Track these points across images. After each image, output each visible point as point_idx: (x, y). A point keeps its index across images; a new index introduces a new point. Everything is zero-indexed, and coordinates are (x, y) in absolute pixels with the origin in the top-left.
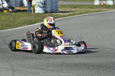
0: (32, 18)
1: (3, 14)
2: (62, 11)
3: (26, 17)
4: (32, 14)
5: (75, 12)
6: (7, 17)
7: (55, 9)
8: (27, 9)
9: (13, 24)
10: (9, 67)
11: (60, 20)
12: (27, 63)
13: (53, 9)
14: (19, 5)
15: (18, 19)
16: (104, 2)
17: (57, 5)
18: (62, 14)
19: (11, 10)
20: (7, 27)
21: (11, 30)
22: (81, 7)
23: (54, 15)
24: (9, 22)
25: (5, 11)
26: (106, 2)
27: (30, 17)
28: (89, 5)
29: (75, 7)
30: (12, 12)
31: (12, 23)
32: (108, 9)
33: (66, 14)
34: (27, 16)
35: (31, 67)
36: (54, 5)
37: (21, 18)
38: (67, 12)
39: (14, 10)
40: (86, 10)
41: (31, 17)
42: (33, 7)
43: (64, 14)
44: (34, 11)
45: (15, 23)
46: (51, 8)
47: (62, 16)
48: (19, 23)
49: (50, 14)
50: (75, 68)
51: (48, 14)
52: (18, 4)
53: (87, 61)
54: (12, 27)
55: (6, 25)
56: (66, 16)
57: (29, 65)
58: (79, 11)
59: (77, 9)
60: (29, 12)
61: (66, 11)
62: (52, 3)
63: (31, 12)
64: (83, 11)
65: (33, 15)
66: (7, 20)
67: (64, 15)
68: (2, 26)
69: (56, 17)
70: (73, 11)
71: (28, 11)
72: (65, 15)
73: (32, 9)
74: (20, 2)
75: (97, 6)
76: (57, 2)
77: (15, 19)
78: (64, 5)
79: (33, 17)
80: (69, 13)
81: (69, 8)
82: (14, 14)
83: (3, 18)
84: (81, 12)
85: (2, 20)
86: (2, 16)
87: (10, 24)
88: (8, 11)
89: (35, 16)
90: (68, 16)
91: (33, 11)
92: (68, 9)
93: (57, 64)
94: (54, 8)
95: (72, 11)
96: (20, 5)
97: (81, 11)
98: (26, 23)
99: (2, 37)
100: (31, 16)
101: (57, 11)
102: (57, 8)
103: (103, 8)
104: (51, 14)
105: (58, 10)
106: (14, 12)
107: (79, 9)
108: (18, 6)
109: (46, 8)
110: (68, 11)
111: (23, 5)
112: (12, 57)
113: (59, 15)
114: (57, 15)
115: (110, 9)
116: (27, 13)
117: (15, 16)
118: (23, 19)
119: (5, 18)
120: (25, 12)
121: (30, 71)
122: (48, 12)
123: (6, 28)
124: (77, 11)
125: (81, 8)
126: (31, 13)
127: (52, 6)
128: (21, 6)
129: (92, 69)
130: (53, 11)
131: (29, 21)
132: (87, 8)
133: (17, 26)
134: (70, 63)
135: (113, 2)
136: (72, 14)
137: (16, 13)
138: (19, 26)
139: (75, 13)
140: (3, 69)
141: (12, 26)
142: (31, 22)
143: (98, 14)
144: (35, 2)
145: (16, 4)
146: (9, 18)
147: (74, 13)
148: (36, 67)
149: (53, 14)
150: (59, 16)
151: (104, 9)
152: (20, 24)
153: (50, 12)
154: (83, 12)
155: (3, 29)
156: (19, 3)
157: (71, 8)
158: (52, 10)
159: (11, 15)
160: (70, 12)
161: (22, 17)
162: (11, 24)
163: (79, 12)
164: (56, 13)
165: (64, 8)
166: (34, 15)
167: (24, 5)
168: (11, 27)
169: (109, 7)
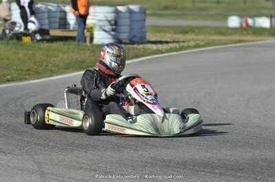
0: (87, 55)
1: (21, 46)
2: (154, 39)
3: (73, 52)
4: (86, 46)
5: (184, 42)
6: (31, 52)
7: (138, 35)
8: (74, 34)
9: (43, 68)
10: (33, 166)
11: (149, 59)
12: (75, 158)
13: (135, 36)
14: (57, 25)
15: (56, 57)
16: (250, 21)
17: (144, 27)
18: (154, 47)
19: (38, 37)
20: (30, 74)
21: (39, 82)
22: (197, 31)
23: (137, 49)
24: (35, 63)
25: (26, 40)
26: (255, 21)
27: (82, 52)
28: (215, 28)
29: (184, 31)
30: (42, 40)
31: (41, 66)
32: (259, 38)
33: (165, 46)
34: (76, 50)
35: (81, 168)
36: (137, 25)
37: (61, 55)
38: (167, 42)
39: (47, 37)
40: (209, 39)
41: (84, 54)
42: (88, 31)
43: (159, 46)
44: (92, 39)
45: (47, 66)
46: (130, 33)
47: (154, 50)
48: (58, 66)
49: (127, 46)
50: (182, 171)
52: (55, 23)
53: (209, 155)
54: (41, 76)
55: (28, 70)
56: (164, 51)
57: (78, 163)
58: (193, 40)
59: (188, 37)
60: (79, 41)
61: (164, 40)
62: (131, 21)
63: (85, 41)
64: (203, 41)
65: (89, 49)
66: (29, 59)
67: (159, 50)
68: (19, 72)
69: (141, 53)
70: (181, 40)
71: (77, 40)
72: (160, 49)
73: (87, 34)
74: (60, 19)
75: (234, 29)
76: (145, 20)
77: (47, 56)
78: (159, 26)
79: (89, 52)
80: (170, 45)
81: (170, 33)
82: (45, 45)
83: (21, 54)
84: (198, 42)
85: (19, 59)
86: (18, 49)
87: (36, 67)
88: (32, 40)
89: (93, 51)
90: (167, 51)
91: (88, 40)
92: (169, 35)
93: (142, 162)
94: (136, 34)
95: (177, 40)
96: (60, 25)
97: (198, 40)
98: (72, 66)
99: (19, 99)
100: (84, 50)
101: (143, 41)
102: (145, 33)
103: (248, 34)
104: (131, 46)
105: (145, 38)
106: (45, 42)
107: (193, 36)
108: (55, 28)
109: (118, 33)
110: (169, 40)
111: (67, 26)
112: (39, 144)
113: (147, 49)
114: (144, 48)
115: (263, 38)
116: (76, 43)
117: (48, 50)
118: (65, 56)
119: (26, 55)
120: (70, 42)
121: (79, 177)
122: (124, 41)
123: (27, 76)
124: (189, 41)
125: (197, 34)
126: (84, 44)
127: (131, 29)
128: (62, 27)
129: (221, 174)
130: (135, 39)
131: (80, 62)
132: (210, 34)
133: (52, 73)
134: (171, 160)
135: (271, 22)
136: (178, 47)
137: (50, 44)
138: (57, 73)
139: (185, 45)
140: (20, 172)
141: (40, 73)
142: (84, 65)
143: (236, 47)
144: (95, 19)
145: (50, 23)
146: (34, 55)
147: (182, 44)
148: (93, 167)
149: (135, 46)
150: (149, 51)
151: (249, 38)
152: (59, 69)
153: (128, 41)
154: (203, 43)
155: (21, 80)
156: (57, 20)
157: (175, 33)
158: (132, 37)
159: (40, 49)
160: (174, 42)
161: (64, 52)
162: (40, 68)
163: (192, 44)
164: (142, 44)
165: (158, 34)
166: (91, 48)
167: (69, 24)
168: (38, 74)
169: (260, 31)
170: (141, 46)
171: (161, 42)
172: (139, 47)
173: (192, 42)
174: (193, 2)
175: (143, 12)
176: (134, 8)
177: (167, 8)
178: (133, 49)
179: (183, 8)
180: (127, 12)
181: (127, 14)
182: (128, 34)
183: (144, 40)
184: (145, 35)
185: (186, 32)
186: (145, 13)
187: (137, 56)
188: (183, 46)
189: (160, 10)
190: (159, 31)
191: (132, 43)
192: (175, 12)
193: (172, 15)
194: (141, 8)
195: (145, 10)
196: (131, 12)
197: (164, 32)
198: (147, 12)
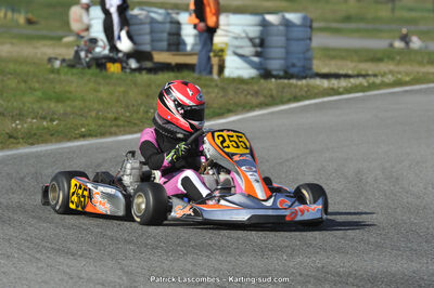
0: (213, 95)
2: (325, 70)
4: (212, 80)
5: (375, 76)
6: (122, 89)
7: (299, 64)
8: (193, 60)
9: (139, 116)
11: (316, 104)
13: (294, 65)
14: (165, 44)
17: (308, 49)
18: (325, 83)
19: (134, 64)
20: (117, 126)
23: (296, 86)
24: (127, 107)
25: (113, 68)
27: (205, 90)
28: (429, 53)
29: (376, 57)
30: (139, 70)
31: (137, 113)
33: (343, 83)
36: (296, 47)
38: (347, 76)
39: (149, 64)
40: (418, 73)
41: (209, 93)
42: (214, 56)
43: (334, 83)
44: (221, 69)
45: (147, 112)
46: (286, 59)
47: (325, 89)
49: (279, 81)
51: (273, 80)
52: (161, 40)
55: (116, 119)
56: (341, 90)
58: (391, 72)
59: (383, 67)
60: (201, 72)
61: (341, 72)
62: (288, 39)
63: (211, 72)
64: (407, 74)
65: (217, 86)
66: (117, 102)
67: (333, 89)
68: (101, 122)
69: (303, 93)
70: (370, 73)
71: (197, 70)
72: (336, 86)
74: (169, 34)
76: (310, 39)
77: (148, 96)
78: (334, 49)
79: (216, 90)
80: (352, 80)
81: (352, 61)
84: (399, 76)
86: (99, 84)
87: (127, 114)
88: (123, 68)
89: (223, 89)
90: (348, 91)
91: (215, 70)
92: (351, 65)
94: (295, 61)
95: (363, 73)
96: (169, 45)
97: (399, 72)
100: (208, 87)
101: (307, 73)
102: (310, 59)
104: (286, 81)
105: (310, 69)
107: (392, 67)
108: (161, 51)
109: (266, 59)
110: (350, 72)
111: (182, 46)
113: (314, 88)
114: (308, 86)
117: (149, 86)
119: (111, 93)
120: (186, 73)
122: (275, 73)
123: (113, 130)
124: (384, 75)
125: (399, 63)
127: (287, 53)
128: (172, 47)
130: (293, 70)
132: (421, 63)
134: (350, 273)
136: (366, 84)
137: (152, 77)
139: (378, 80)
141: (135, 125)
144: (226, 35)
145: (152, 40)
146: (125, 93)
147: (372, 80)
149: (293, 81)
150: (316, 91)
153: (281, 73)
154: (407, 79)
155: (103, 135)
156: (165, 36)
157: (361, 61)
158: (288, 67)
159: (136, 84)
160: (358, 76)
162: (135, 116)
163: (389, 79)
164: (305, 78)
165: (333, 62)
166: (220, 84)
167: (184, 44)
168: (132, 126)
170: (304, 81)
171: (337, 76)
172: (300, 83)
173: (390, 76)
174: (393, 10)
175: (308, 24)
176: (294, 17)
177: (348, 19)
178: (290, 85)
179: (376, 20)
180: (281, 24)
181: (282, 28)
182: (282, 62)
183: (309, 73)
184: (311, 64)
185: (380, 60)
186: (311, 27)
187: (296, 99)
188: (374, 83)
189: (336, 21)
190: (333, 58)
191: (288, 75)
192: (362, 25)
193: (358, 31)
194: (305, 18)
195: (311, 21)
196: (287, 24)
197: (342, 58)
198: (315, 25)
